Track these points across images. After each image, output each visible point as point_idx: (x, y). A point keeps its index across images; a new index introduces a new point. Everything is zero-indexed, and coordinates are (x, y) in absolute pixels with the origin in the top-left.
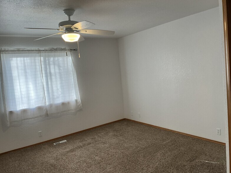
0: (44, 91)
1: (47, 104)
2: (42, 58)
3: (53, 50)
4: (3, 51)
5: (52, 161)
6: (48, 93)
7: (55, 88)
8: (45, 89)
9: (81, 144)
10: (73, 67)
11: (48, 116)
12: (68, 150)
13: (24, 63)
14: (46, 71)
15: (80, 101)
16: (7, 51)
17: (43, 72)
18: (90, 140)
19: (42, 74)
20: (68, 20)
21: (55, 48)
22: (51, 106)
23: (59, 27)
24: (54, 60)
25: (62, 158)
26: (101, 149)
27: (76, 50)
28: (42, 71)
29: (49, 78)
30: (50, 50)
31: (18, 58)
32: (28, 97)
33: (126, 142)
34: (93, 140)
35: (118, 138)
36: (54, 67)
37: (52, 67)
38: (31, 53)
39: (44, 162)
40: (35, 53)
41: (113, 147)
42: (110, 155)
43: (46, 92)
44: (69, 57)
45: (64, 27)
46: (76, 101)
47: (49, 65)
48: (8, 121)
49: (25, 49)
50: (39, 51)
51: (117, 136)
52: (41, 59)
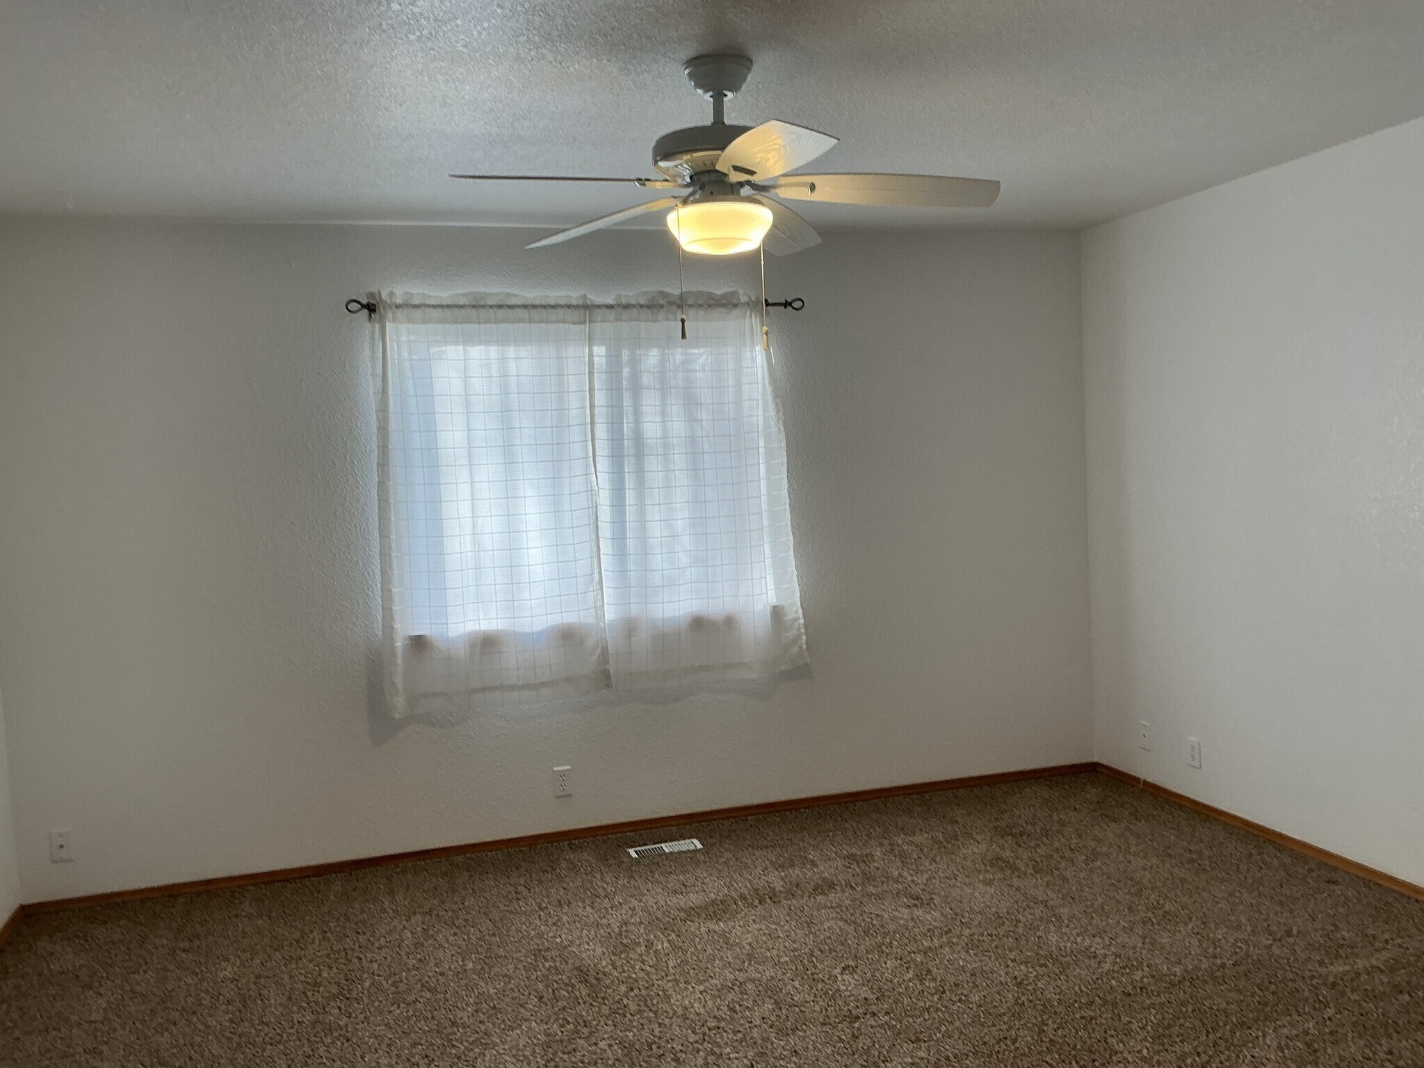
0: (598, 538)
1: (610, 614)
2: (600, 351)
3: (662, 306)
4: (398, 307)
5: (593, 952)
6: (621, 552)
7: (656, 530)
8: (605, 530)
9: (775, 880)
10: (771, 405)
11: (608, 686)
12: (695, 899)
13: (504, 375)
14: (615, 424)
15: (797, 619)
16: (418, 306)
17: (601, 431)
18: (839, 863)
19: (593, 440)
20: (708, 120)
21: (676, 292)
22: (629, 627)
23: (656, 162)
24: (662, 362)
25: (649, 945)
26: (886, 934)
27: (797, 304)
28: (592, 423)
29: (629, 465)
30: (649, 307)
31: (469, 348)
32: (512, 568)
33: (1059, 918)
34: (854, 866)
35: (1016, 882)
36: (664, 405)
37: (650, 402)
38: (540, 322)
39: (548, 949)
40: (563, 322)
41: (967, 932)
42: (934, 979)
43: (606, 547)
44: (753, 344)
45: (682, 166)
46: (777, 612)
47: (636, 389)
48: (400, 687)
49: (509, 295)
50: (587, 309)
51: (1014, 868)
52: (591, 356)
